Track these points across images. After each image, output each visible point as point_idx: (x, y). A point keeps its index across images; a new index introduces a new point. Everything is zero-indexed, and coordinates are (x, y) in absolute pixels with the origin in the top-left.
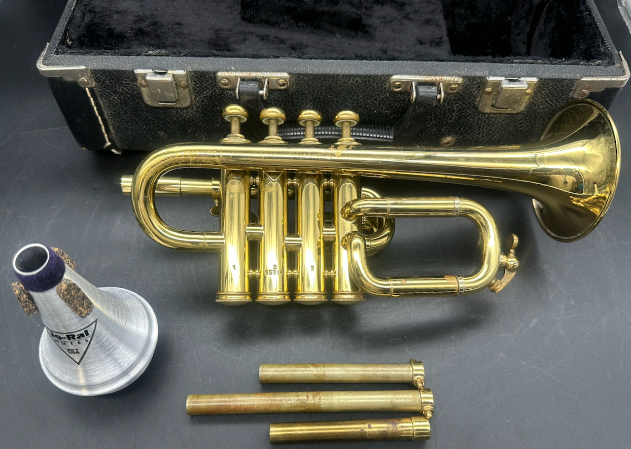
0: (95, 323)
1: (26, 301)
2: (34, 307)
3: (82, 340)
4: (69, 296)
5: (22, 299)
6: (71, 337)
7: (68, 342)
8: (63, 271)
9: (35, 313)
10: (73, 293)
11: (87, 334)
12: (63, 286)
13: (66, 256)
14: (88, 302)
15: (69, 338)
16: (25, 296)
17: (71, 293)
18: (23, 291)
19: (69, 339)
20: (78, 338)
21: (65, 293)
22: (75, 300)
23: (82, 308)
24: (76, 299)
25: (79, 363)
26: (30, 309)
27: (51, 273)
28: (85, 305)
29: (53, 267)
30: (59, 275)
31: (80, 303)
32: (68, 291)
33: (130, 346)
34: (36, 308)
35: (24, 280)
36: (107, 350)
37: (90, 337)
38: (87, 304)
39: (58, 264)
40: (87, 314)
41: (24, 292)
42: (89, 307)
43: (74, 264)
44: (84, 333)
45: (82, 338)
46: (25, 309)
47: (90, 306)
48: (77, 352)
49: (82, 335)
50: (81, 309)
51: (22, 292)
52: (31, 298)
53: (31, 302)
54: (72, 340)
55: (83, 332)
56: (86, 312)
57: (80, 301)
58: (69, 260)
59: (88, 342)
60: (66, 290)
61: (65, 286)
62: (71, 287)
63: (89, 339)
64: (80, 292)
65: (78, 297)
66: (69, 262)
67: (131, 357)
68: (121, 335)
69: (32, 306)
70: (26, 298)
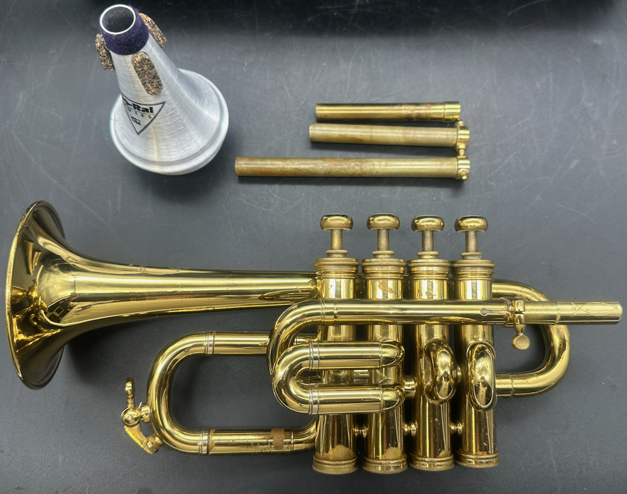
0: (162, 105)
1: (104, 56)
2: (111, 65)
3: (146, 114)
4: (140, 69)
5: (101, 52)
6: (136, 107)
7: (133, 111)
8: (143, 43)
9: (112, 70)
10: (146, 68)
11: (152, 111)
12: (138, 57)
13: (158, 29)
14: (158, 82)
15: (135, 106)
16: (104, 51)
17: (144, 67)
18: (104, 45)
19: (135, 108)
20: (143, 111)
21: (138, 64)
22: (146, 76)
23: (151, 85)
24: (147, 74)
25: (138, 134)
26: (107, 65)
27: (130, 40)
28: (154, 84)
29: (133, 36)
30: (138, 46)
31: (150, 80)
32: (141, 64)
34: (113, 67)
35: (106, 36)
37: (154, 116)
38: (157, 84)
39: (140, 35)
40: (154, 93)
41: (104, 48)
42: (158, 88)
43: (163, 40)
44: (149, 108)
45: (146, 113)
46: (103, 63)
47: (159, 86)
48: (139, 123)
49: (146, 110)
50: (149, 86)
51: (103, 47)
52: (109, 55)
53: (110, 59)
54: (137, 110)
55: (148, 107)
56: (153, 91)
57: (150, 78)
58: (159, 34)
59: (151, 119)
60: (139, 62)
61: (140, 58)
62: (145, 62)
63: (152, 116)
64: (154, 70)
65: (150, 73)
66: (159, 37)
69: (110, 63)
70: (105, 53)
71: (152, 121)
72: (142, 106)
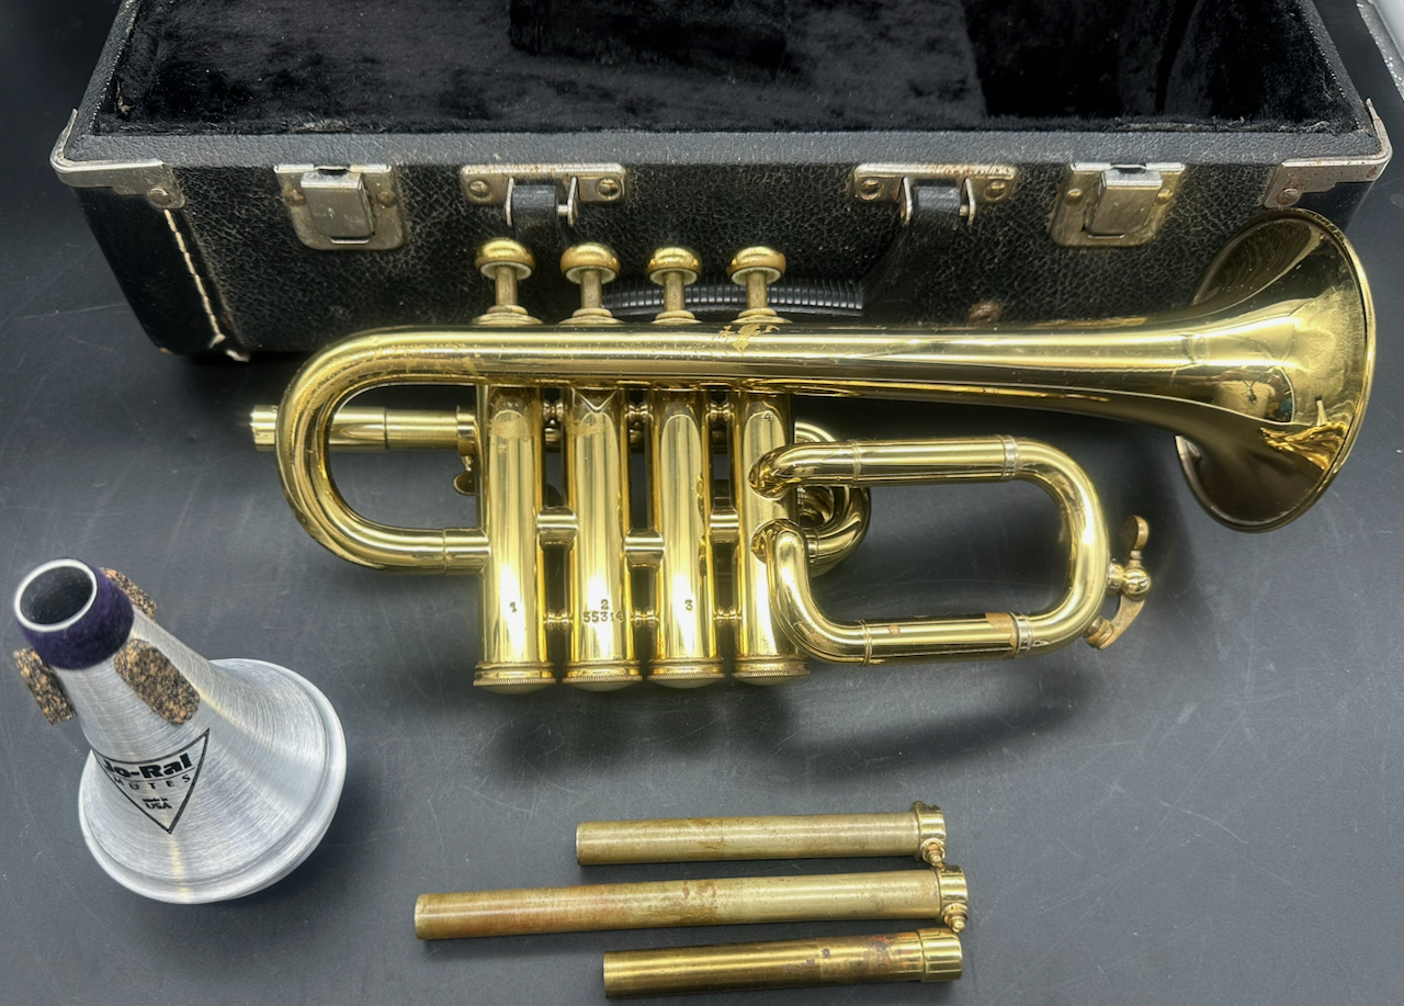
0: (204, 739)
1: (47, 692)
2: (65, 705)
3: (177, 777)
4: (143, 678)
5: (38, 686)
6: (150, 771)
7: (145, 783)
8: (128, 620)
9: (68, 717)
10: (153, 670)
11: (187, 762)
12: (130, 654)
13: (135, 587)
14: (187, 690)
15: (145, 772)
16: (44, 680)
17: (149, 671)
18: (40, 668)
19: (147, 775)
20: (167, 772)
21: (135, 669)
22: (159, 687)
23: (175, 704)
24: (161, 683)
25: (169, 831)
26: (56, 710)
27: (102, 625)
28: (180, 697)
29: (106, 612)
30: (121, 631)
31: (169, 692)
32: (142, 665)
33: (285, 789)
34: (71, 708)
35: (41, 644)
36: (232, 801)
37: (195, 771)
38: (185, 694)
39: (118, 605)
40: (185, 718)
41: (42, 672)
42: (190, 702)
43: (151, 606)
44: (179, 760)
45: (175, 773)
46: (46, 710)
47: (191, 698)
48: (166, 806)
49: (176, 766)
50: (171, 706)
51: (38, 671)
52: (57, 684)
53: (59, 694)
54: (154, 777)
55: (177, 759)
56: (182, 714)
57: (168, 689)
58: (141, 597)
59: (191, 782)
60: (137, 664)
61: (135, 654)
62: (148, 656)
63: (191, 775)
64: (169, 668)
65: (165, 678)
66: (142, 603)
67: (287, 815)
68: (263, 764)
69: (62, 702)
70: (47, 685)
71: (193, 784)
72: (161, 764)
